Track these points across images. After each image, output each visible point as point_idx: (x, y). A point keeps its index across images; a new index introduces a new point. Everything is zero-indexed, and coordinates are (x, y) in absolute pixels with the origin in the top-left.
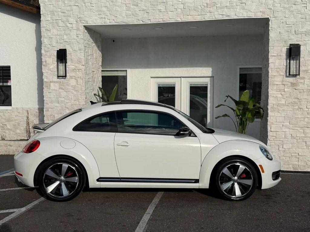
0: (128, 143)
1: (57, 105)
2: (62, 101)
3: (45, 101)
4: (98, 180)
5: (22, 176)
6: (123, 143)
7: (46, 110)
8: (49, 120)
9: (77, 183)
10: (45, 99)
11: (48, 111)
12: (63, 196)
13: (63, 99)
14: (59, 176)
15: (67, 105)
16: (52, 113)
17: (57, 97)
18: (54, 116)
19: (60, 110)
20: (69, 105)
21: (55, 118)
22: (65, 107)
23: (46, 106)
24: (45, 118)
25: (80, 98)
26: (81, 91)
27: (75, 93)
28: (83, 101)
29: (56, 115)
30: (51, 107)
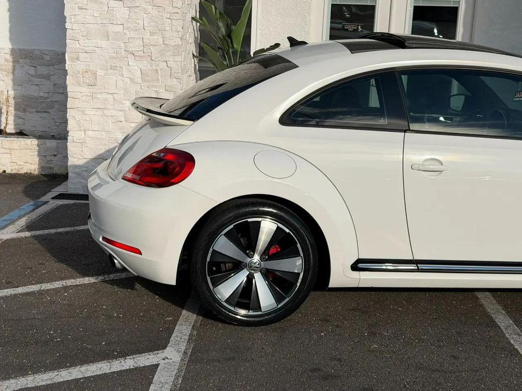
0: (442, 164)
1: (103, 43)
2: (116, 33)
3: (69, 33)
4: (355, 267)
5: (141, 254)
6: (427, 163)
7: (72, 58)
8: (80, 85)
9: (299, 274)
10: (68, 25)
11: (78, 59)
12: (261, 310)
13: (119, 29)
14: (248, 255)
15: (131, 45)
16: (89, 65)
17: (104, 21)
18: (95, 74)
19: (112, 58)
20: (136, 46)
21: (96, 79)
22: (125, 50)
23: (71, 45)
24: (69, 80)
25: (167, 29)
26: (170, 9)
27: (154, 12)
28: (175, 35)
29: (100, 73)
30: (87, 49)
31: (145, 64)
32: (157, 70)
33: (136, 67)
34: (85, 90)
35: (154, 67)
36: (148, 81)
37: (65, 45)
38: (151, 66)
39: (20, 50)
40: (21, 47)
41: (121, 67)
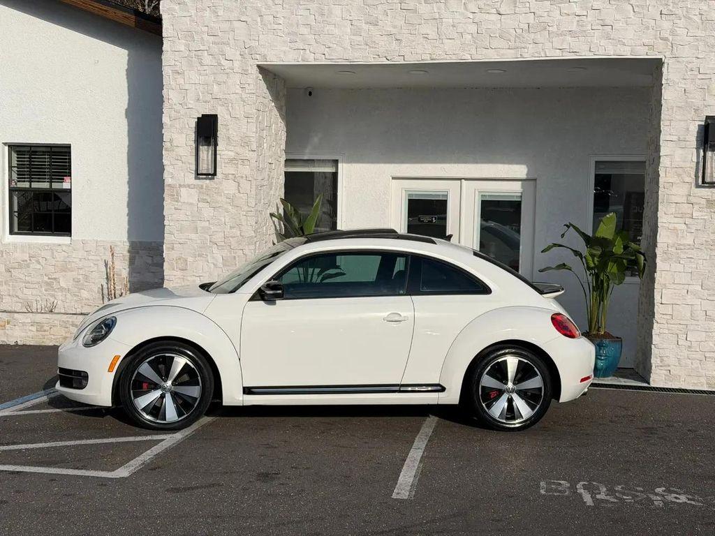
1: (193, 236)
2: (203, 228)
3: (167, 229)
7: (169, 248)
8: (174, 269)
10: (166, 222)
11: (173, 249)
13: (206, 224)
15: (215, 237)
16: (182, 254)
17: (194, 219)
18: (186, 260)
19: (200, 247)
20: (218, 237)
21: (187, 264)
22: (210, 241)
23: (168, 238)
24: (166, 265)
25: (243, 223)
26: (246, 208)
27: (233, 210)
28: (250, 228)
29: (190, 259)
30: (181, 241)
31: (225, 253)
32: (235, 257)
33: (218, 255)
34: (179, 273)
35: (233, 255)
36: (228, 266)
37: (163, 238)
38: (231, 253)
39: (140, 242)
40: (140, 240)
41: (207, 256)
